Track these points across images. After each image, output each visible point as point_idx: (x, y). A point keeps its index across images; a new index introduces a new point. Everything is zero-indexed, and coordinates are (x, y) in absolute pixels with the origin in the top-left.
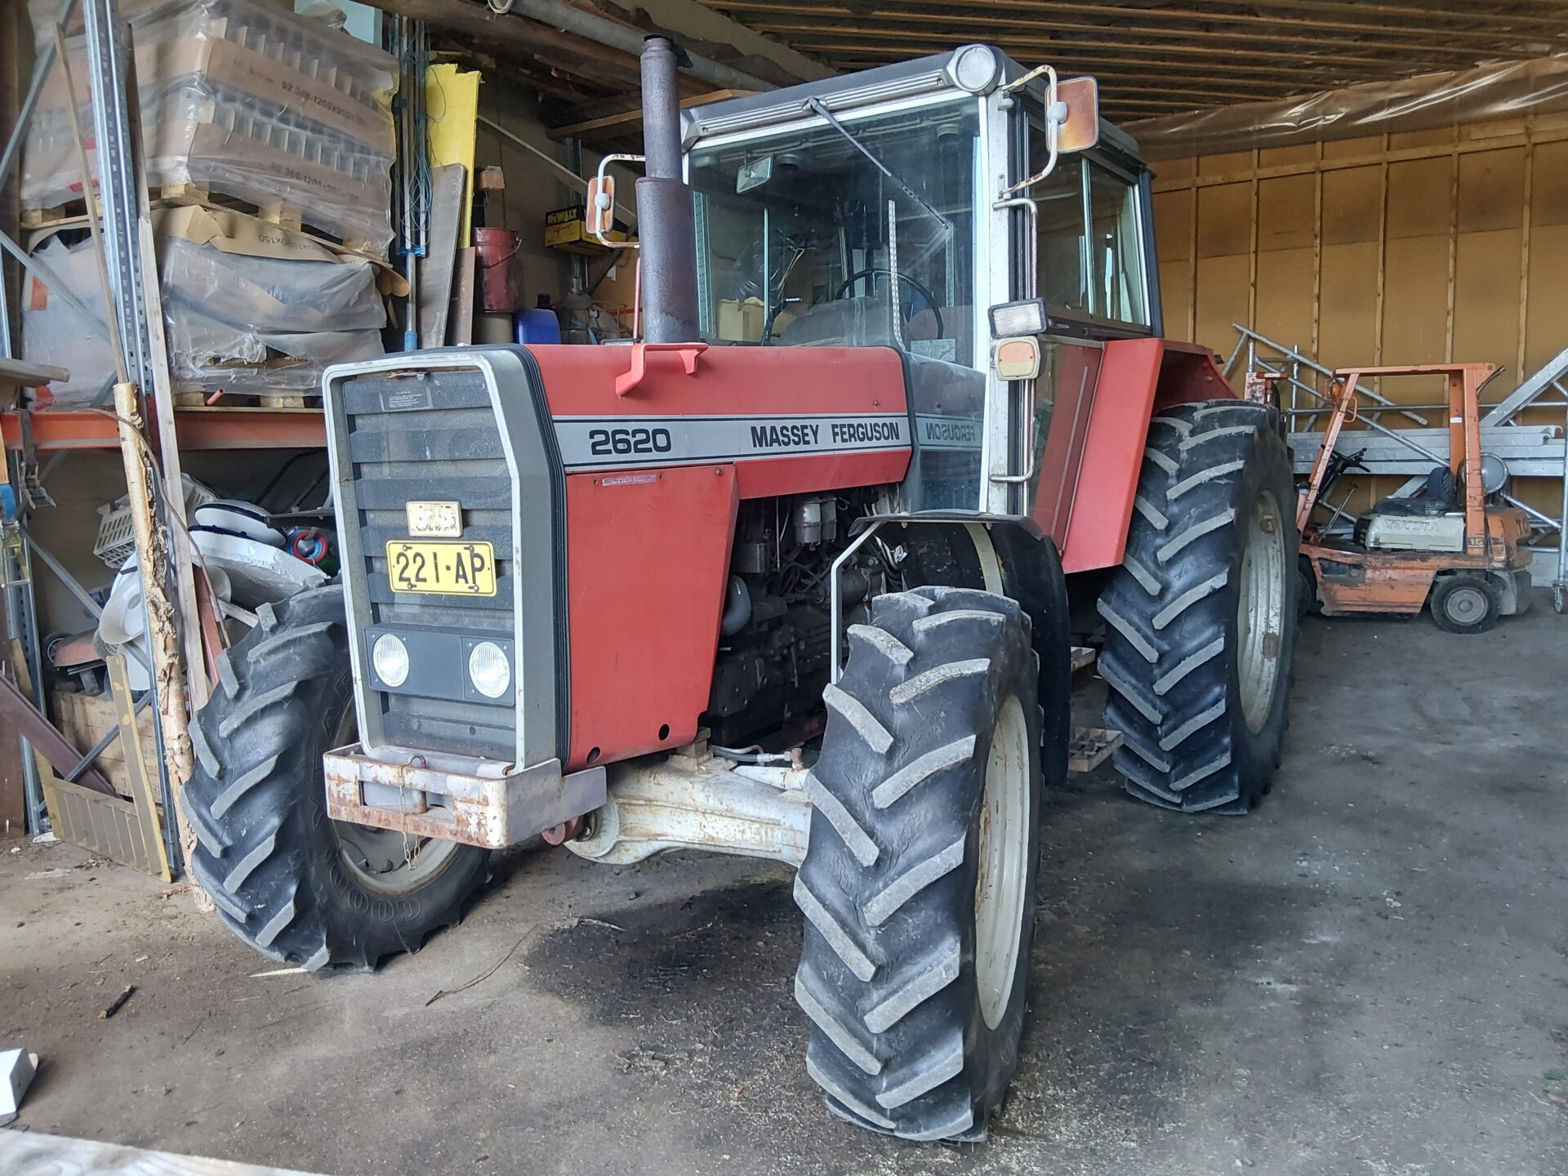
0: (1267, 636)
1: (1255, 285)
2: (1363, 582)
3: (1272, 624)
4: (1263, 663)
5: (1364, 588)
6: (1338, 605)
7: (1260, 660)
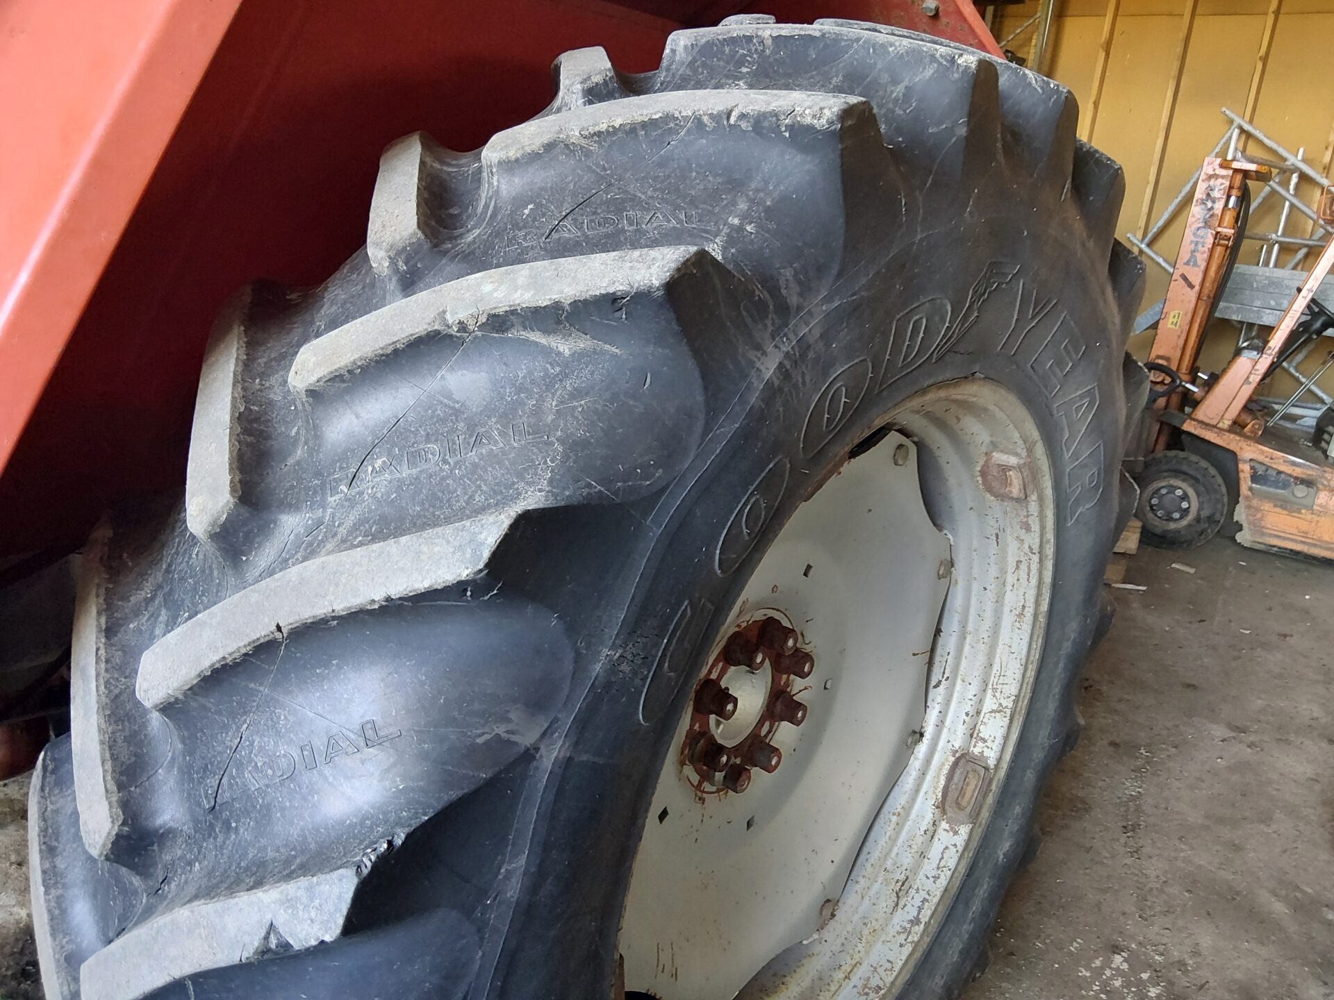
0: (963, 760)
1: (1265, 60)
2: (1310, 508)
3: (985, 732)
4: (931, 835)
5: (1309, 517)
6: (1263, 534)
7: (925, 823)
